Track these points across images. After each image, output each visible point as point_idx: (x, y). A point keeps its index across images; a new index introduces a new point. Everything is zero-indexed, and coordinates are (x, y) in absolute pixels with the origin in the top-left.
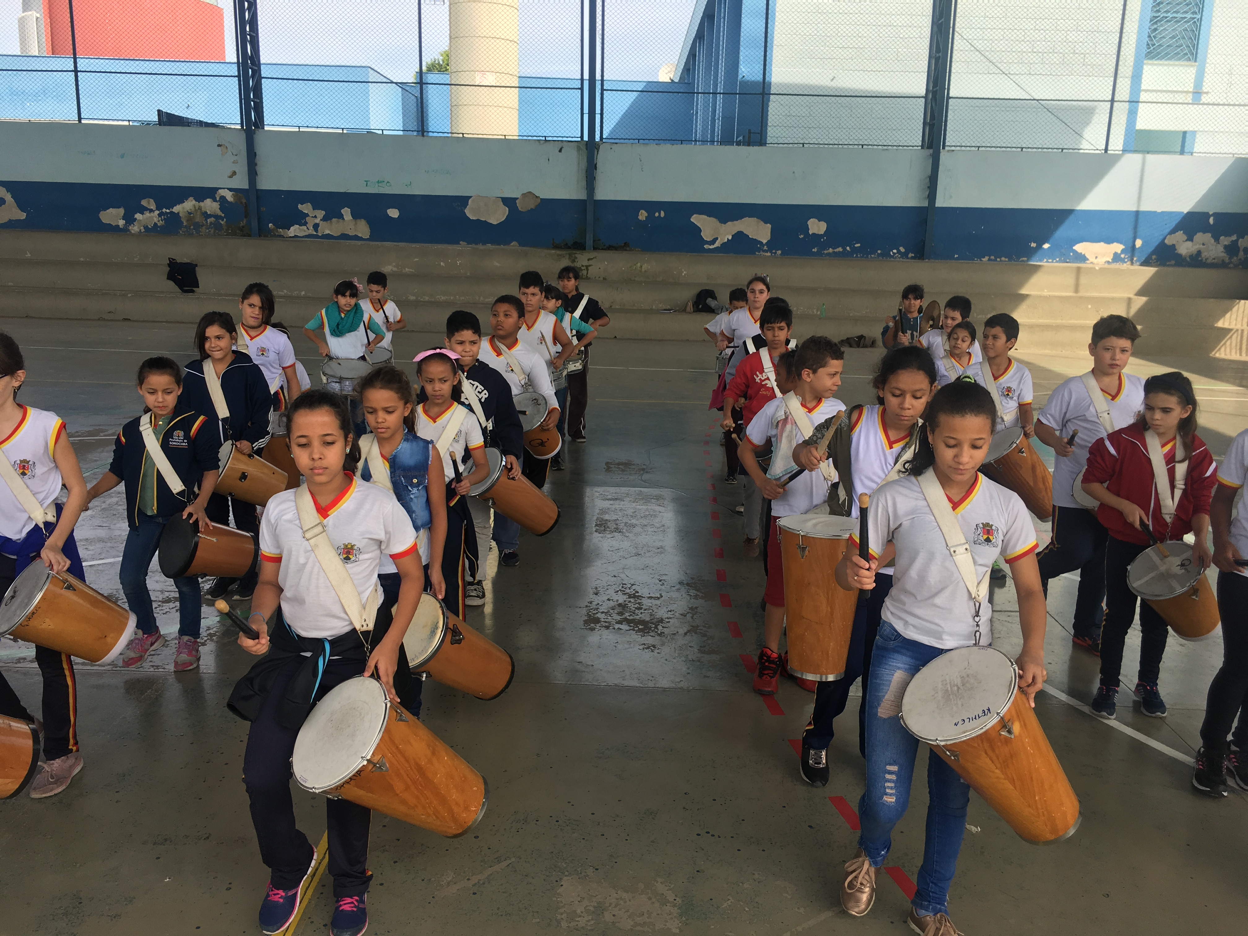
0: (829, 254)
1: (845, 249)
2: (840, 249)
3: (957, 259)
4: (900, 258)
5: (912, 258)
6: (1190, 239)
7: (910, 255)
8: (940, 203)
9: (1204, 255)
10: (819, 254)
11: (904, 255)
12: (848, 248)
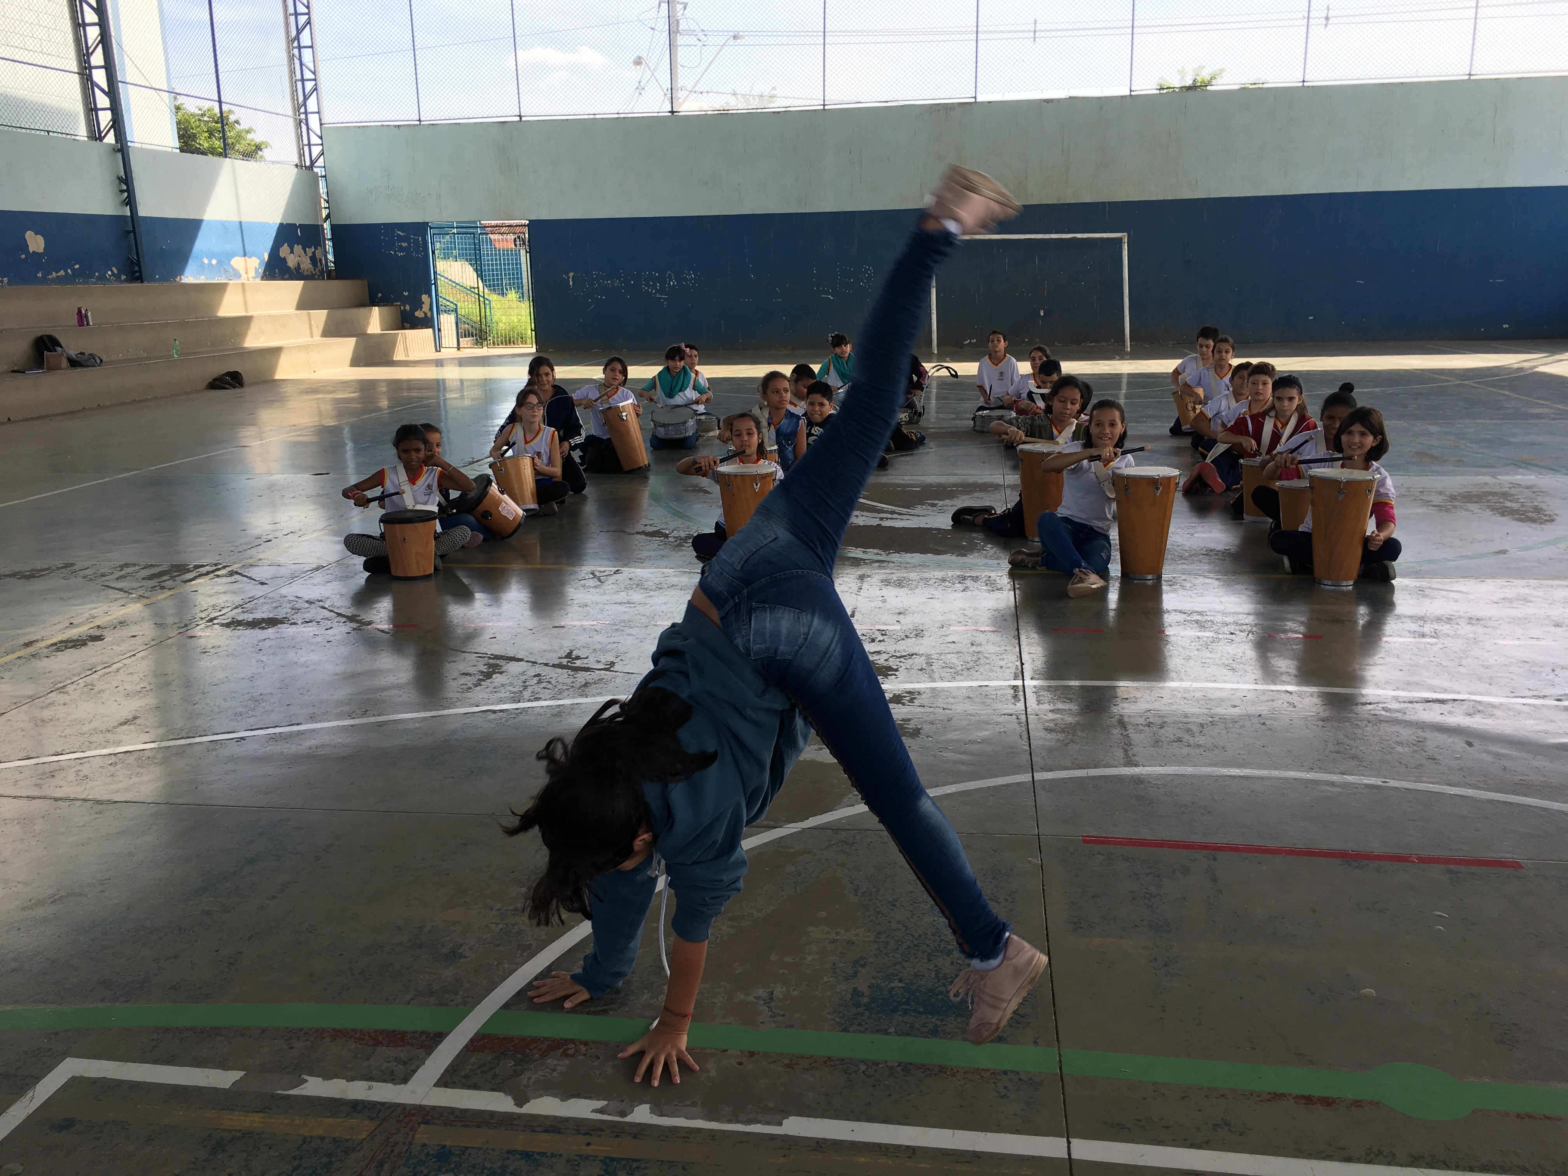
0: (53, 279)
1: (66, 271)
2: (62, 273)
3: (159, 280)
4: (116, 280)
5: (126, 281)
6: (292, 252)
7: (123, 277)
8: (143, 212)
9: (302, 266)
10: (44, 281)
11: (117, 277)
12: (69, 271)
